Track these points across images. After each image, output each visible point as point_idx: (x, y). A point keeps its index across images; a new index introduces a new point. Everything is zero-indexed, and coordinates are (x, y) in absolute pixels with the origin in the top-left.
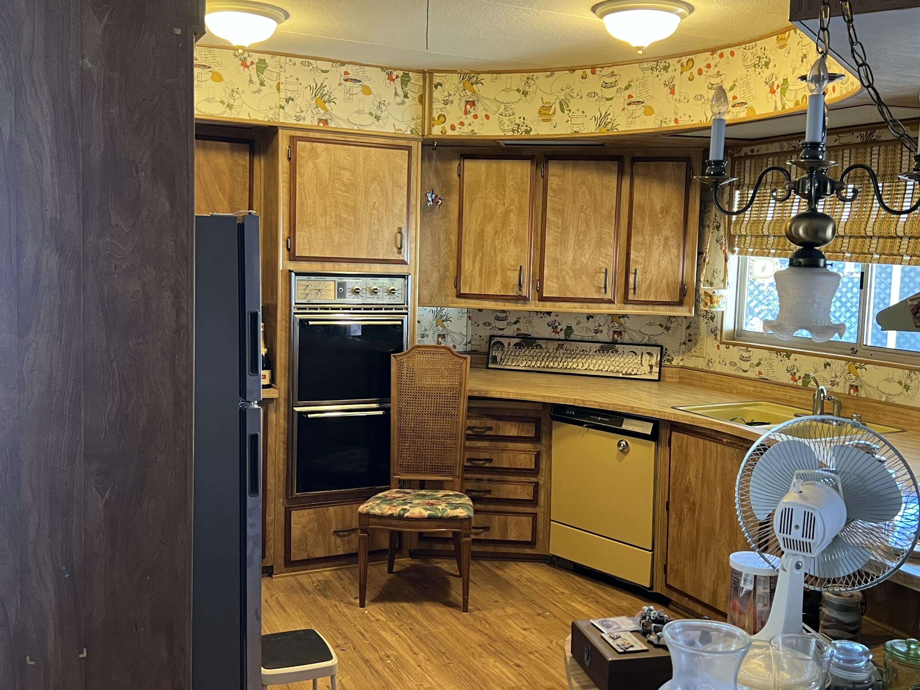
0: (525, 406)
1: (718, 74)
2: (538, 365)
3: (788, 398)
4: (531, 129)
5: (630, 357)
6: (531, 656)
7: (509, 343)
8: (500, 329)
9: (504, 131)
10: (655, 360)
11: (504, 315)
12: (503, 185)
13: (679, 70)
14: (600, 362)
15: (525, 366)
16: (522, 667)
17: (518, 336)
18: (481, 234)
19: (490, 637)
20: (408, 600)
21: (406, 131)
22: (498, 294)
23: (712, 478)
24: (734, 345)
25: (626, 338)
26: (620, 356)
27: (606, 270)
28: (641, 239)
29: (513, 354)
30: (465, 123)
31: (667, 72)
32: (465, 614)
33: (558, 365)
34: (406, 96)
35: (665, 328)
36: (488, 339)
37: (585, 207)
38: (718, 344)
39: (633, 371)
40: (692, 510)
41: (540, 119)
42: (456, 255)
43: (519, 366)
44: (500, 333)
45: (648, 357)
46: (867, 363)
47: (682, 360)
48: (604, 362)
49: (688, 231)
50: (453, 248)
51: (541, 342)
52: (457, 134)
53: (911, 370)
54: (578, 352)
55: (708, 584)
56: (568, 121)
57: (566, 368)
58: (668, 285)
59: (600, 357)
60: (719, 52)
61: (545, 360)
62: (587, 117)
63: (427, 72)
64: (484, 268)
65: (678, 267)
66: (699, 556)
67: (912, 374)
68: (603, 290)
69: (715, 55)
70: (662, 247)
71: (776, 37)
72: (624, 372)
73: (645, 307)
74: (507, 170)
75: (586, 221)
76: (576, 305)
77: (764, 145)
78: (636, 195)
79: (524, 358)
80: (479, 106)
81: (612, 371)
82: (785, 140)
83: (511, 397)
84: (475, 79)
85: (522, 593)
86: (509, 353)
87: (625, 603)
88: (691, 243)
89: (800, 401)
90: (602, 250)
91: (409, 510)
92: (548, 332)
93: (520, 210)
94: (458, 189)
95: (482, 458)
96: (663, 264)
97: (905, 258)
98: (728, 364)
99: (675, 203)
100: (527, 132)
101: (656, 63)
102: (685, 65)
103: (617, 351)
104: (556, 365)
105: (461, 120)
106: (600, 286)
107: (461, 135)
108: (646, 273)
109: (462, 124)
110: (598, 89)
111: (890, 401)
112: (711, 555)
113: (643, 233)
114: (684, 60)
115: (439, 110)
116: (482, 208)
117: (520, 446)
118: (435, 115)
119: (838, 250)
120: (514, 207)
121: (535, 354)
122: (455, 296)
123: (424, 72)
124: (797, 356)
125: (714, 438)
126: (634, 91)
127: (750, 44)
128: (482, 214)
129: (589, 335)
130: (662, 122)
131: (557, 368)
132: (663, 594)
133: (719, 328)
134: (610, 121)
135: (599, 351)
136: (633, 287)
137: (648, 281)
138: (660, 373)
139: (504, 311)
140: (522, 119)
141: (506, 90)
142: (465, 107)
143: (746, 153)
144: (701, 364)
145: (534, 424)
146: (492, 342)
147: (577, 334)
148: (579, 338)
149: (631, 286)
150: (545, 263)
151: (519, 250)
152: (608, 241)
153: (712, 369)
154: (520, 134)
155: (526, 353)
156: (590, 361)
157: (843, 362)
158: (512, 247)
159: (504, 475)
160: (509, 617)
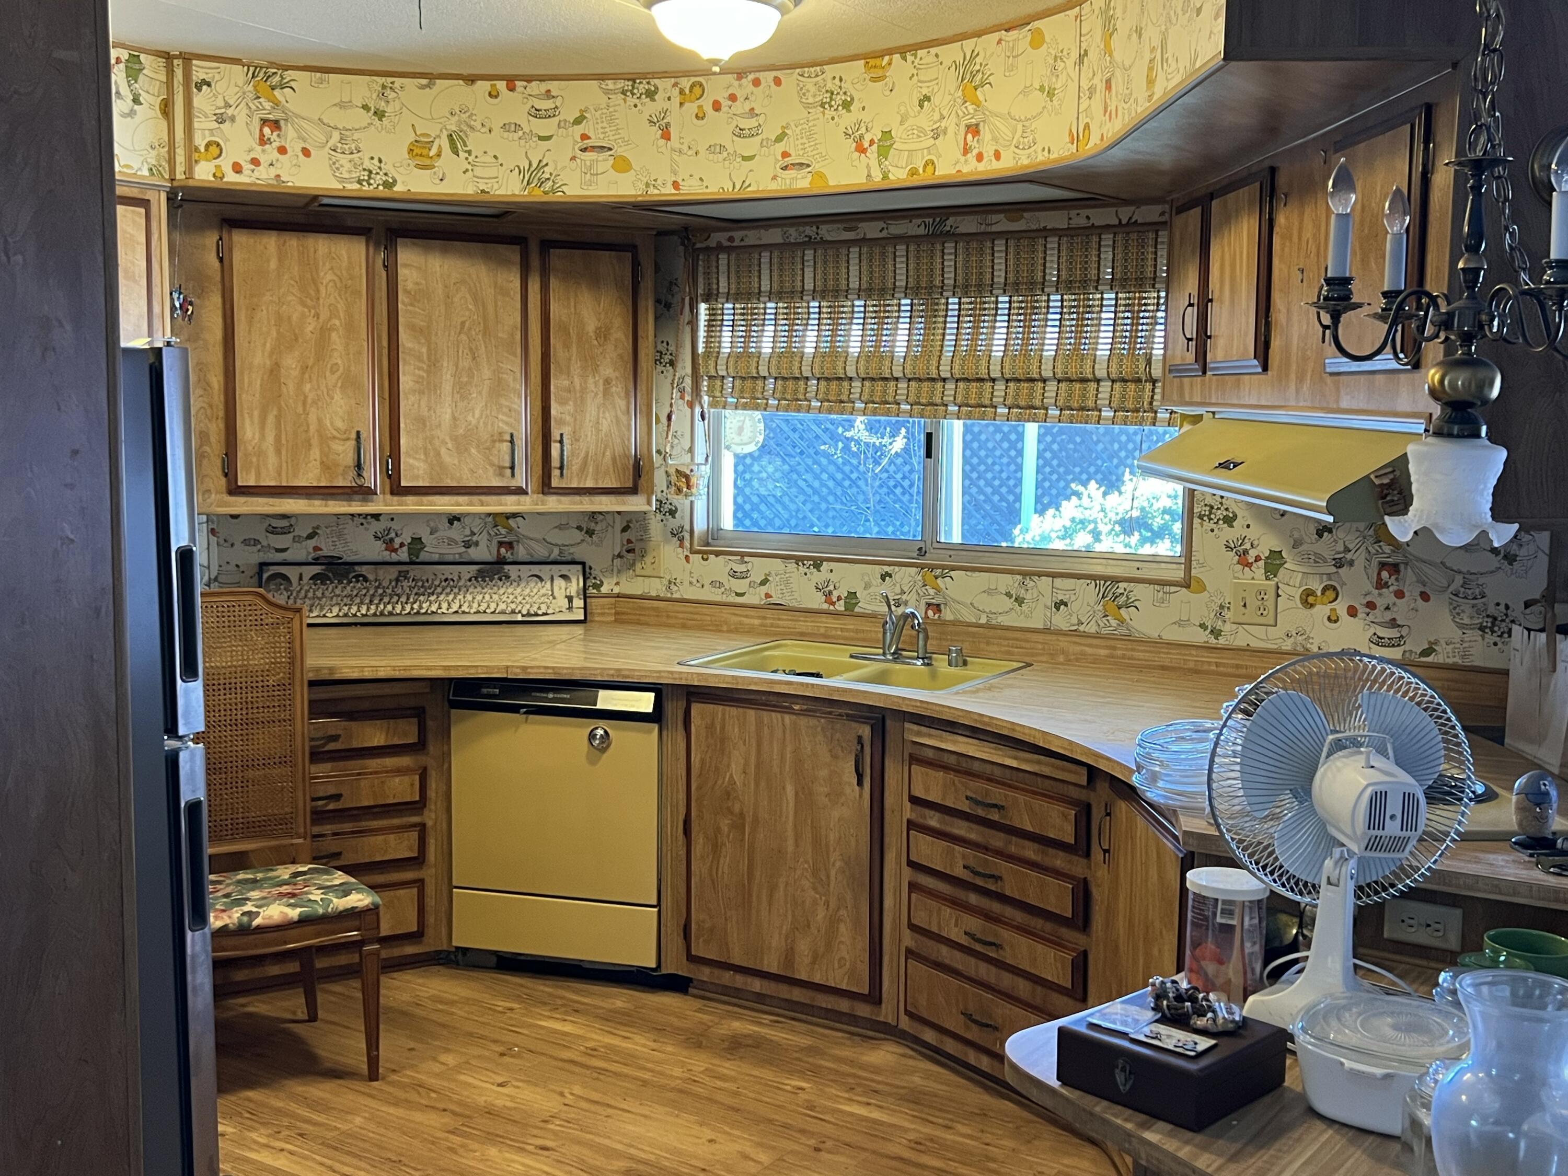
0: (397, 689)
1: (752, 113)
2: (364, 612)
3: (822, 631)
4: (395, 181)
5: (532, 585)
6: (551, 1126)
7: (301, 575)
8: (278, 550)
9: (342, 180)
10: (575, 585)
11: (284, 523)
12: (313, 279)
13: (676, 100)
14: (479, 597)
15: (337, 616)
16: (553, 1150)
17: (316, 562)
18: (274, 371)
19: (454, 1113)
20: (250, 1085)
21: (140, 169)
22: (315, 484)
23: (776, 769)
24: (717, 554)
25: (521, 552)
26: (515, 584)
27: (512, 435)
28: (566, 383)
29: (310, 595)
30: (262, 161)
31: (653, 100)
32: (375, 1084)
33: (403, 608)
34: (136, 101)
35: (587, 532)
36: (256, 569)
37: (467, 325)
38: (687, 553)
39: (539, 608)
40: (739, 825)
41: (412, 164)
42: (221, 414)
43: (324, 616)
44: (280, 557)
45: (562, 583)
46: (953, 569)
47: (617, 584)
48: (487, 597)
49: (639, 370)
50: (216, 398)
51: (364, 570)
52: (246, 180)
53: (1024, 574)
54: (437, 583)
55: (776, 941)
56: (467, 170)
57: (418, 613)
58: (614, 459)
59: (479, 589)
60: (751, 77)
61: (376, 602)
62: (505, 167)
63: (176, 57)
64: (283, 437)
65: (629, 430)
66: (754, 898)
67: (1027, 581)
68: (509, 472)
69: (744, 80)
70: (601, 395)
71: (863, 62)
72: (524, 612)
73: (577, 498)
74: (320, 253)
75: (471, 349)
76: (461, 499)
77: (752, 232)
78: (554, 307)
79: (334, 601)
80: (289, 131)
81: (503, 612)
82: (792, 225)
83: (382, 674)
84: (278, 78)
85: (444, 1026)
86: (303, 593)
87: (619, 1004)
88: (644, 389)
89: (846, 634)
90: (503, 401)
91: (258, 913)
92: (374, 550)
93: (350, 327)
94: (220, 286)
95: (321, 794)
96: (605, 425)
97: (999, 410)
98: (707, 586)
99: (617, 322)
100: (386, 185)
101: (630, 83)
102: (687, 91)
103: (508, 577)
104: (401, 609)
105: (252, 155)
106: (501, 464)
107: (255, 184)
108: (577, 440)
109: (255, 162)
110: (523, 120)
111: (994, 622)
112: (780, 893)
113: (568, 374)
114: (686, 83)
115: (207, 132)
116: (273, 322)
117: (390, 762)
118: (200, 142)
119: (891, 399)
120: (337, 322)
121: (355, 593)
122: (224, 489)
123: (168, 57)
124: (833, 565)
125: (774, 706)
126: (591, 127)
127: (812, 69)
128: (274, 333)
129: (456, 551)
130: (647, 185)
131: (400, 614)
132: (680, 973)
133: (687, 527)
134: (548, 176)
135: (476, 578)
136: (558, 465)
137: (582, 455)
138: (585, 608)
139: (284, 516)
140: (376, 161)
141: (342, 105)
142: (261, 130)
143: (719, 243)
144: (655, 587)
145: (415, 720)
146: (265, 576)
147: (431, 550)
148: (436, 558)
149: (555, 462)
150: (402, 425)
151: (353, 402)
152: (512, 385)
153: (676, 596)
154: (375, 188)
155: (338, 592)
156: (460, 597)
157: (913, 570)
158: (337, 395)
159: (361, 821)
160: (458, 1069)
